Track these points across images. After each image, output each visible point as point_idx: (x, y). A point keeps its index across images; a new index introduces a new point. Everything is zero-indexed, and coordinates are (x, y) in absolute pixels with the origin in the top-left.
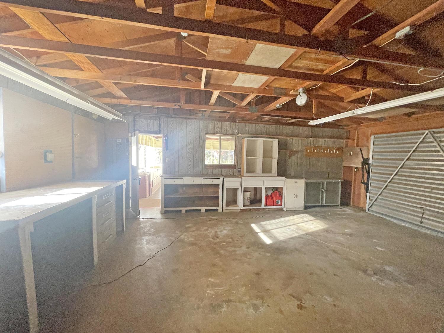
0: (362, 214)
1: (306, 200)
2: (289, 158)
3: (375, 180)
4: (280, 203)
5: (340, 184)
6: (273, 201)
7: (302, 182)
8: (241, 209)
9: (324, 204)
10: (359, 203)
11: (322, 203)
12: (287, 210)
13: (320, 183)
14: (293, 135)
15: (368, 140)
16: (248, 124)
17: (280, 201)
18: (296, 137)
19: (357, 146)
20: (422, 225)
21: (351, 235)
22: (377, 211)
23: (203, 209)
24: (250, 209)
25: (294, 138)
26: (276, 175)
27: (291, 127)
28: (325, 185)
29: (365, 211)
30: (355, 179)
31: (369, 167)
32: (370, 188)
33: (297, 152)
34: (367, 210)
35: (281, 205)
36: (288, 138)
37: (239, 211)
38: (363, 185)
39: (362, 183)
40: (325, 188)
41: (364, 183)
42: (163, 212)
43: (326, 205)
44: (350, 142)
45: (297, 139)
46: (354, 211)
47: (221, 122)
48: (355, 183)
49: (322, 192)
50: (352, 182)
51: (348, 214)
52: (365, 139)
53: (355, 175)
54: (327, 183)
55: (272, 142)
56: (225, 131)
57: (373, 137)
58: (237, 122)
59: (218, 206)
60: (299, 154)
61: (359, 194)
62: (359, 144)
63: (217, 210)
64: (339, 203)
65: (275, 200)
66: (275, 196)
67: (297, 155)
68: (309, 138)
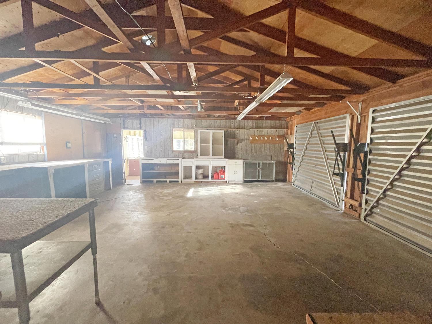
1: (245, 176)
2: (237, 144)
3: (296, 161)
4: (223, 177)
5: (274, 164)
6: (218, 175)
8: (194, 181)
9: (260, 179)
11: (259, 177)
12: (229, 182)
13: (256, 163)
14: (239, 128)
16: (203, 120)
18: (242, 128)
19: (291, 134)
20: (312, 191)
23: (168, 180)
24: (202, 182)
25: (241, 130)
26: (223, 158)
28: (261, 164)
29: (291, 185)
31: (294, 151)
32: (294, 167)
33: (243, 140)
34: (293, 184)
35: (225, 179)
36: (236, 130)
38: (290, 164)
40: (261, 167)
42: (142, 182)
43: (262, 180)
45: (243, 130)
47: (183, 120)
49: (259, 170)
56: (186, 125)
57: (295, 127)
58: (195, 119)
59: (179, 179)
60: (245, 141)
63: (178, 181)
64: (274, 179)
65: (220, 175)
67: (243, 142)
68: (253, 128)
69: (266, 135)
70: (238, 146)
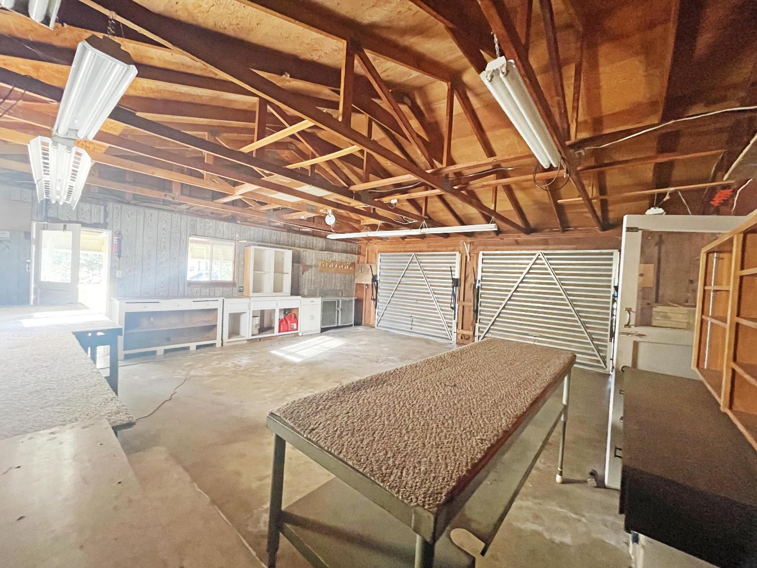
0: (372, 330)
1: (323, 321)
2: (303, 274)
3: (382, 296)
4: (295, 327)
5: (354, 302)
6: (287, 325)
7: (318, 301)
8: (249, 340)
10: (369, 322)
11: (338, 323)
12: (304, 334)
13: (335, 302)
14: (306, 247)
15: (376, 258)
16: (253, 228)
17: (295, 325)
18: (310, 249)
19: (368, 263)
20: (412, 330)
21: (366, 345)
22: (384, 325)
24: (260, 339)
25: (307, 251)
26: (290, 294)
27: (304, 236)
28: (340, 303)
29: (374, 327)
30: (366, 296)
31: (377, 284)
32: (378, 304)
33: (311, 267)
34: (376, 326)
35: (297, 330)
36: (302, 250)
37: (246, 342)
38: (372, 301)
39: (372, 299)
40: (340, 306)
41: (374, 300)
43: (341, 325)
44: (361, 258)
45: (311, 251)
46: (365, 328)
47: (214, 221)
48: (366, 300)
49: (338, 311)
50: (363, 301)
51: (362, 332)
52: (374, 256)
53: (366, 291)
54: (342, 301)
55: (283, 253)
56: (221, 234)
57: (379, 254)
58: (238, 223)
59: (215, 339)
60: (313, 268)
61: (370, 312)
62: (369, 261)
64: (353, 323)
65: (290, 324)
66: (290, 320)
67: (310, 270)
68: (323, 251)
69: (337, 260)
70: (304, 275)
